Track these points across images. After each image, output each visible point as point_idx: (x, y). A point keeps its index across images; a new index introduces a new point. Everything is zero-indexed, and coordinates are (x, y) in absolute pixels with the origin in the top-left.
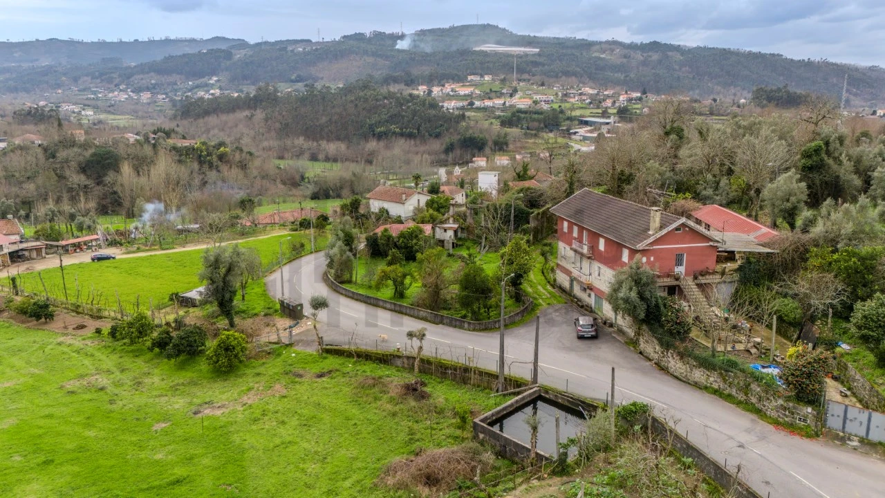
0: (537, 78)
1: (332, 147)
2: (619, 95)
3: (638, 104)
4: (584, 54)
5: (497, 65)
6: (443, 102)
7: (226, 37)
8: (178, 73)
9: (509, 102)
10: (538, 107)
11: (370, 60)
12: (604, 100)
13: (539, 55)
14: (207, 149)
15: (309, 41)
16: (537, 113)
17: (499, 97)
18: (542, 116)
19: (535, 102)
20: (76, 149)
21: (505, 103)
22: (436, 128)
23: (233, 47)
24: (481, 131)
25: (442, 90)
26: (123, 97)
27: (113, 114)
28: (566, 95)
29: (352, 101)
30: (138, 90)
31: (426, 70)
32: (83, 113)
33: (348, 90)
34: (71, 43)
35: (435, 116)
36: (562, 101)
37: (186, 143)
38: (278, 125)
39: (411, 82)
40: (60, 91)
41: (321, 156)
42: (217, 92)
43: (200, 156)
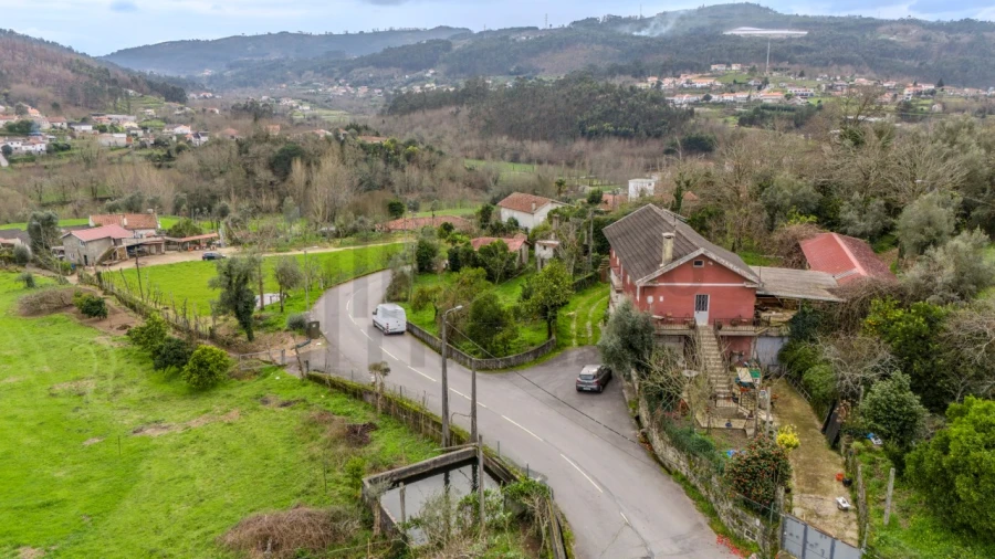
0: (796, 67)
1: (537, 148)
2: (905, 86)
3: (929, 98)
4: (868, 35)
5: (750, 51)
6: (674, 96)
7: (451, 26)
8: (395, 67)
9: (756, 95)
10: (790, 102)
11: (599, 48)
12: (882, 94)
13: (807, 38)
14: (396, 147)
15: (536, 29)
16: (788, 109)
17: (742, 90)
18: (794, 114)
19: (788, 97)
20: (267, 145)
21: (749, 97)
22: (657, 126)
23: (454, 37)
24: (712, 131)
25: (674, 82)
26: (342, 91)
27: (329, 109)
28: (831, 88)
29: (564, 96)
30: (356, 85)
31: (662, 58)
32: (300, 108)
33: (562, 84)
34: (301, 36)
35: (656, 112)
36: (824, 95)
37: (376, 141)
38: (482, 123)
39: (640, 74)
40: (284, 86)
41: (523, 158)
42: (431, 86)
43: (388, 155)
